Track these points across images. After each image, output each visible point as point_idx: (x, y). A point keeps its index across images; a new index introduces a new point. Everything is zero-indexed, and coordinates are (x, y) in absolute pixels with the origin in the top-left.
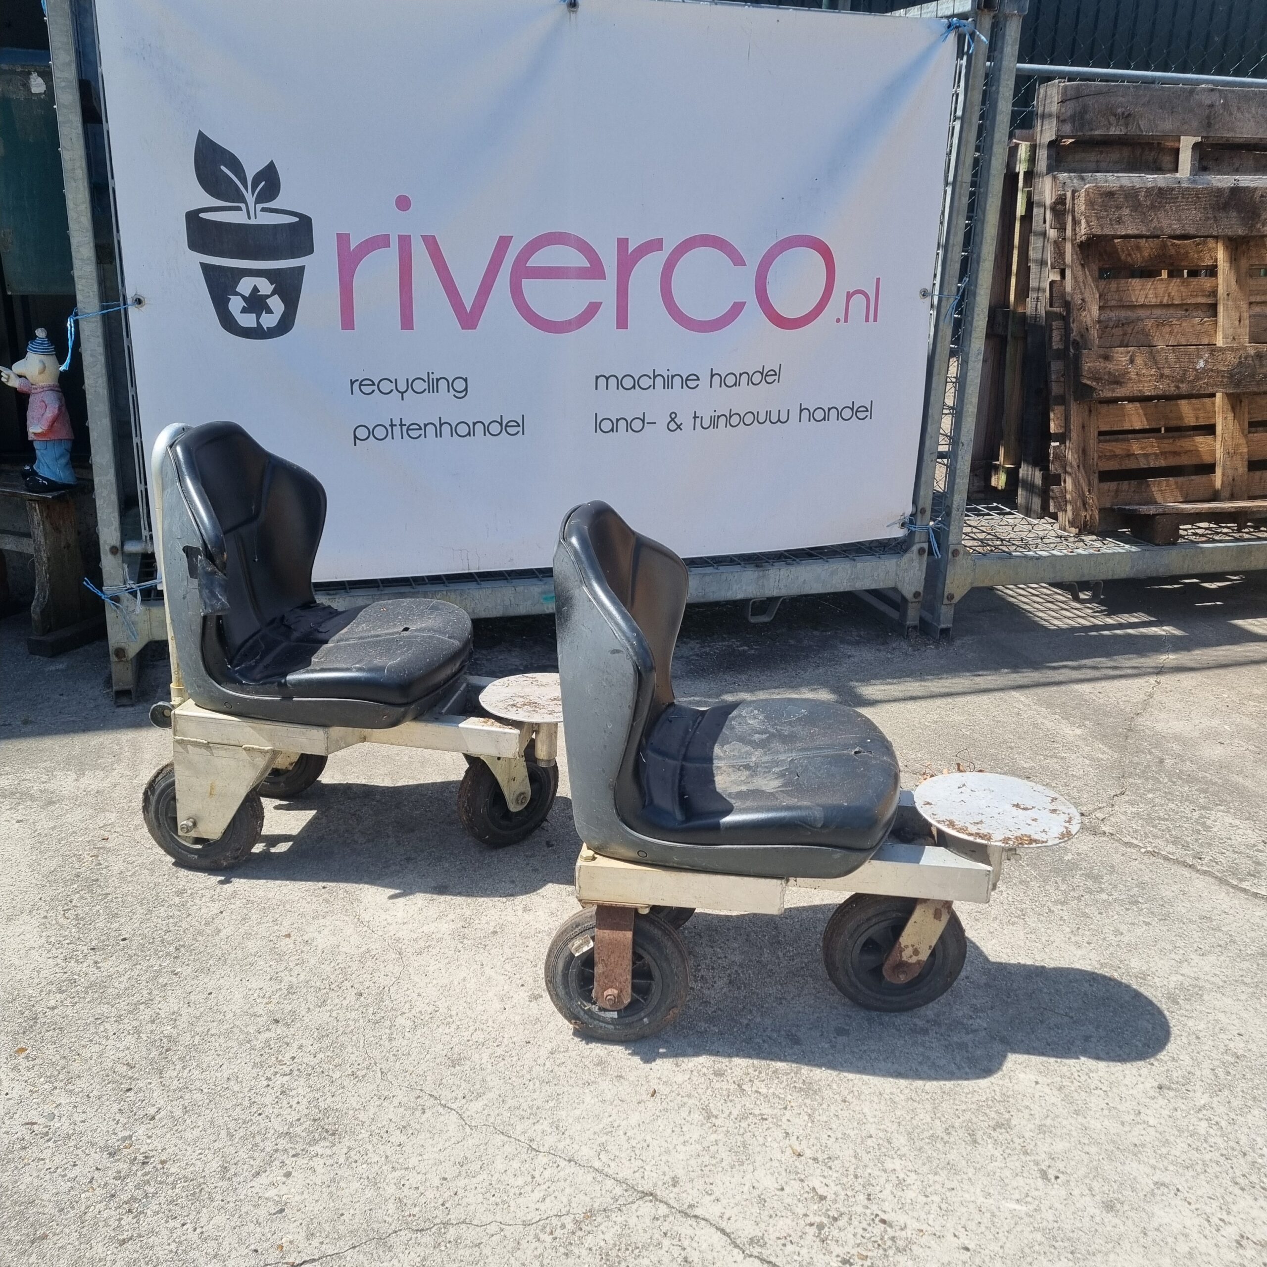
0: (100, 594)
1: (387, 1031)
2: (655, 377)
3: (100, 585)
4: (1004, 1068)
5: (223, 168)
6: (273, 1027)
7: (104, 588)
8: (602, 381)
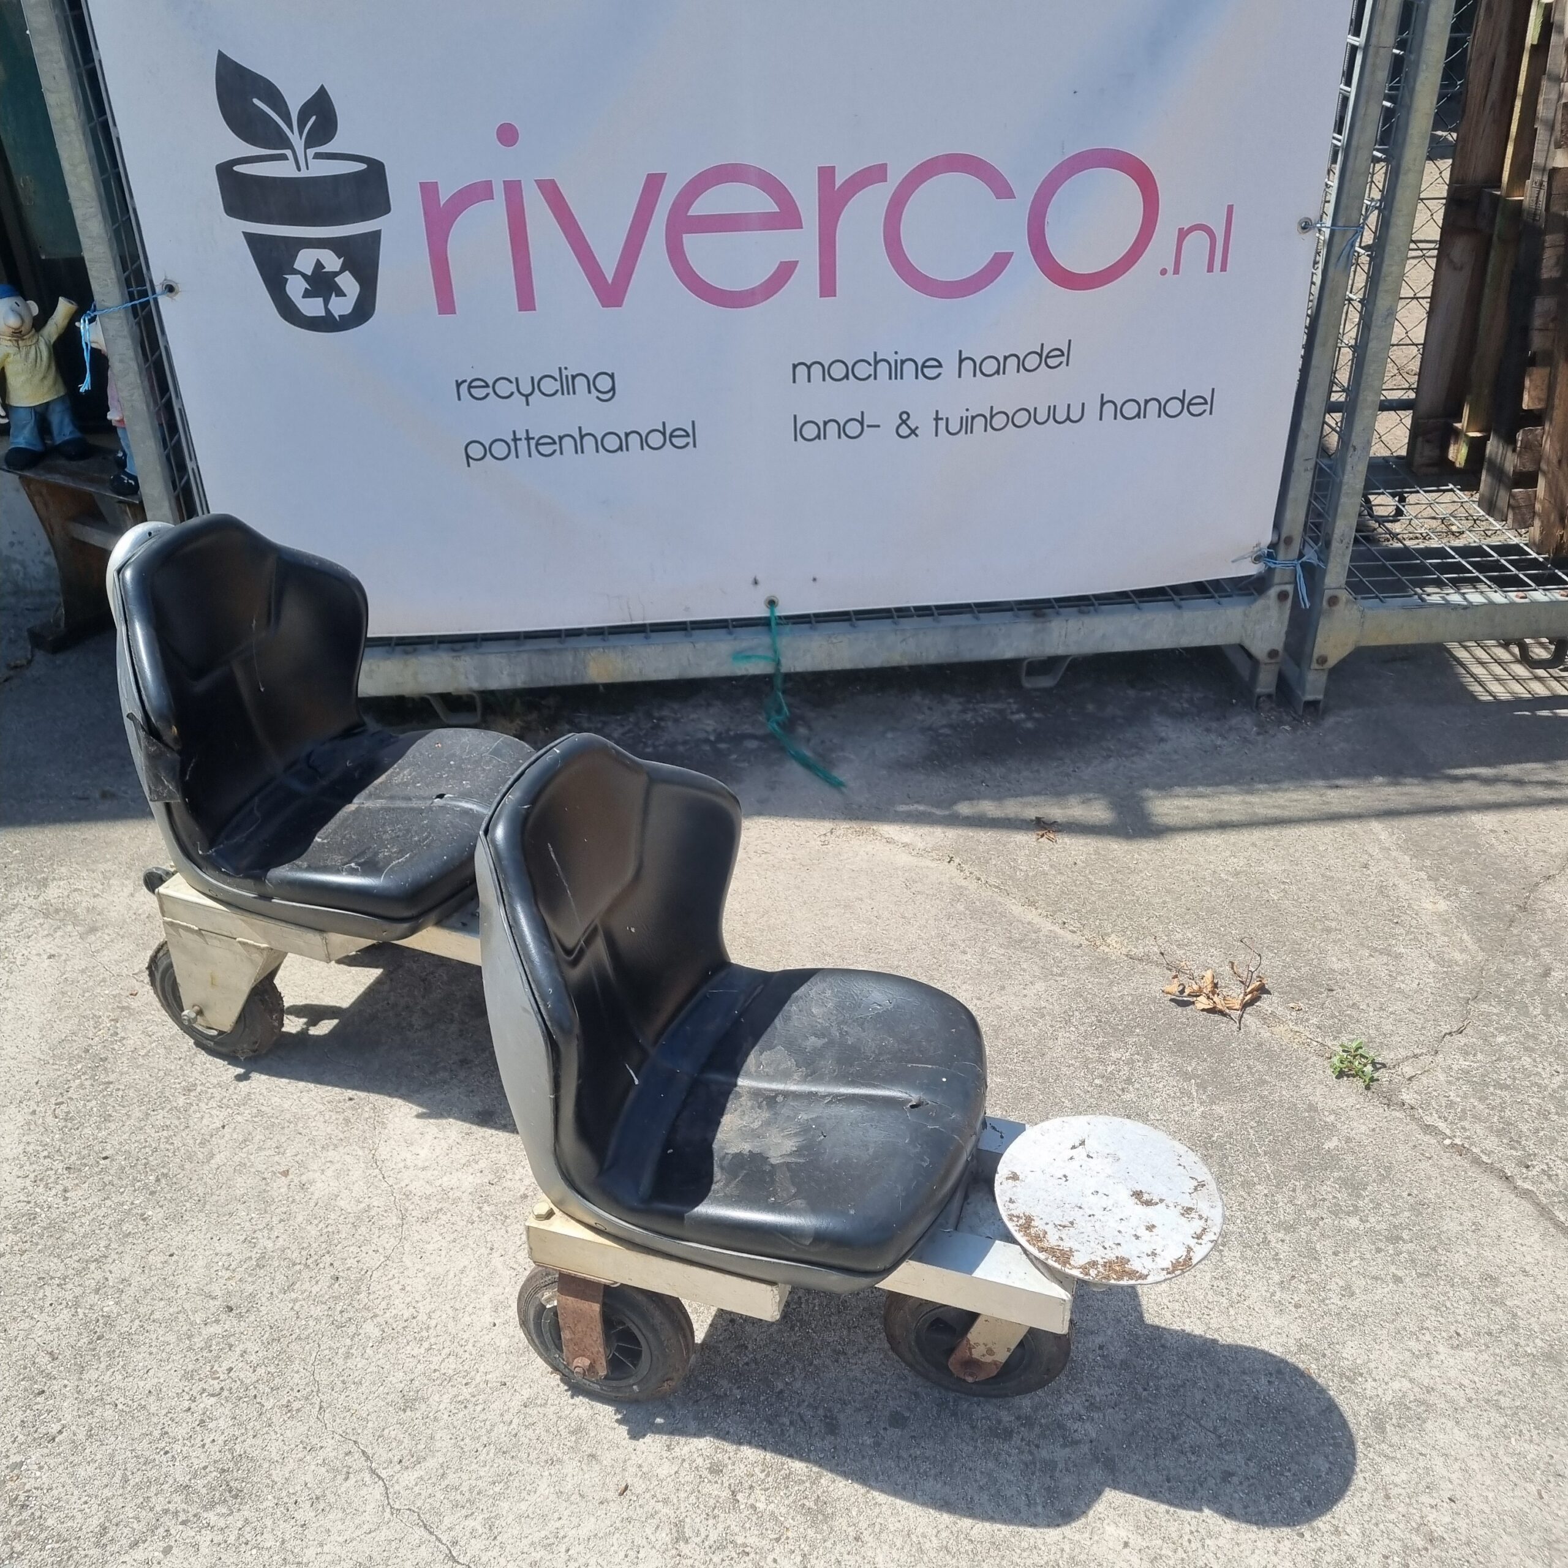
1: (348, 1342)
4: (1091, 1513)
5: (258, 101)
6: (223, 1317)
8: (802, 370)
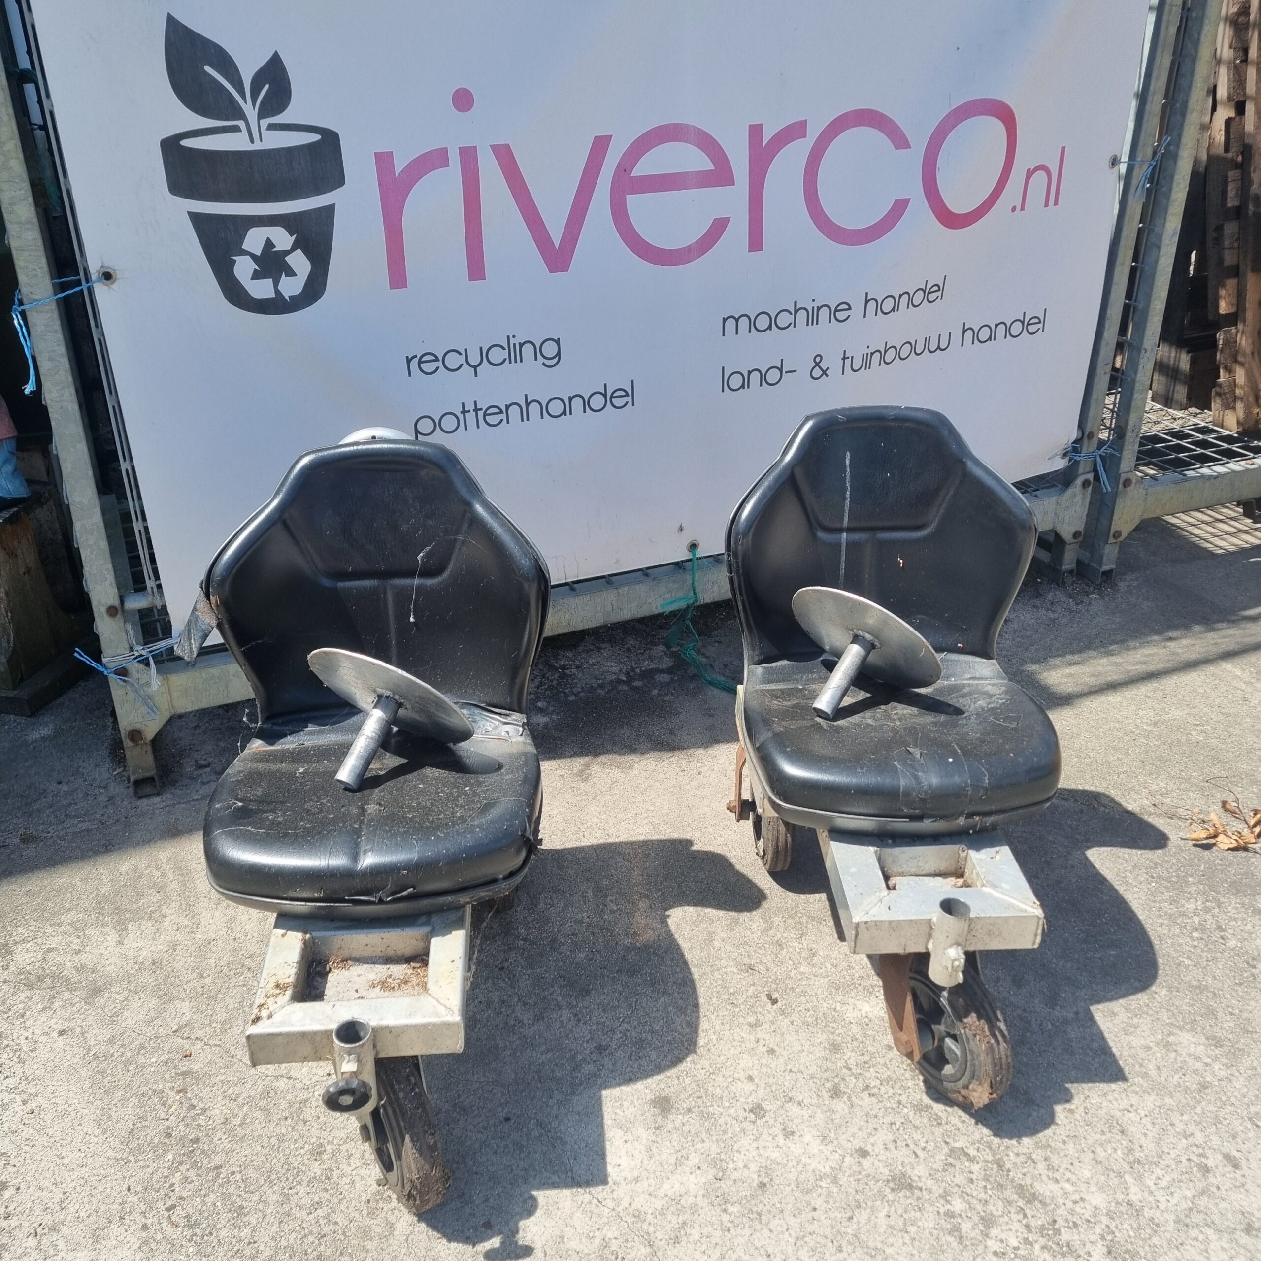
0: (101, 669)
2: (796, 311)
3: (96, 653)
5: (207, 68)
7: (104, 660)
8: (731, 323)
